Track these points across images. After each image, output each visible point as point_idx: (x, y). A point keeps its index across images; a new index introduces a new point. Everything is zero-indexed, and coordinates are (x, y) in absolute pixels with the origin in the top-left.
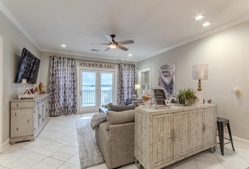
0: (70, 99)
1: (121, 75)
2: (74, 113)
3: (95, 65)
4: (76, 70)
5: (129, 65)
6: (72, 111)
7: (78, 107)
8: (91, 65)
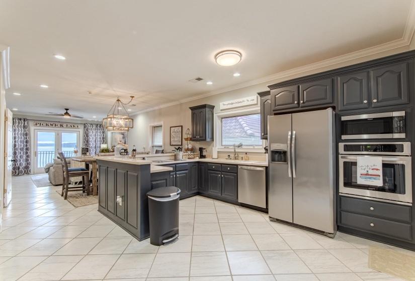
0: (22, 160)
1: (86, 135)
2: (26, 173)
3: (54, 125)
4: (29, 130)
5: (97, 125)
6: (25, 172)
7: (31, 167)
8: (49, 125)
